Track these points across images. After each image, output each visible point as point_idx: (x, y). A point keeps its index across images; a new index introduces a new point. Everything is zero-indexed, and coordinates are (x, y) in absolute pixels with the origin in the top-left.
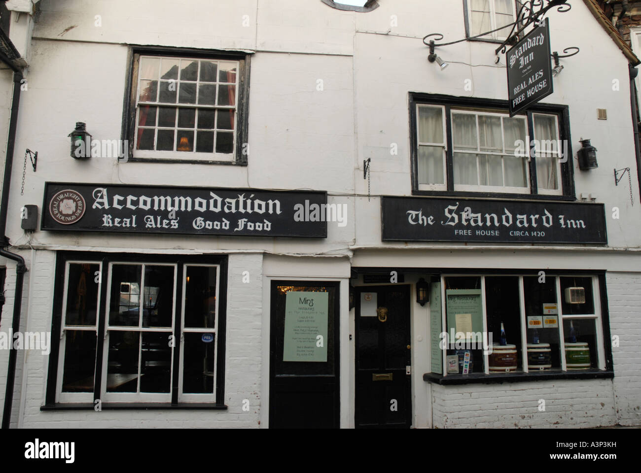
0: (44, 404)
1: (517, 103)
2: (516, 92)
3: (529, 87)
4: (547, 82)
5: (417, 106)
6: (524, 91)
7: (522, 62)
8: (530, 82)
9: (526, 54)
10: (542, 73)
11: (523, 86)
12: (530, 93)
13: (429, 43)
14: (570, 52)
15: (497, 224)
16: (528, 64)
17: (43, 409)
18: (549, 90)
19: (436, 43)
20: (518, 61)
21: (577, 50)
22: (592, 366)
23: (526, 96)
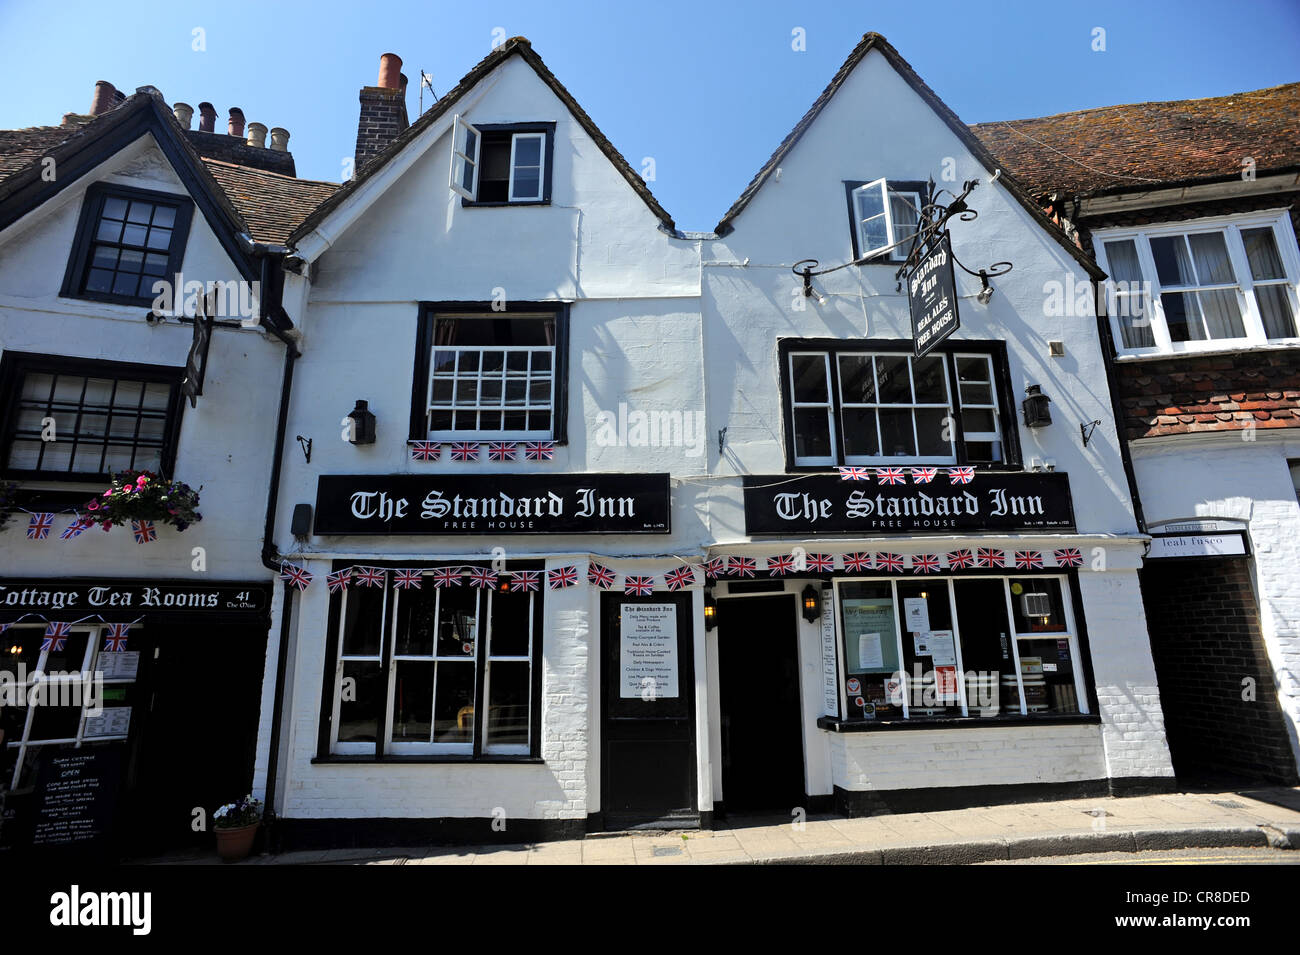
0: (315, 755)
1: (923, 343)
2: (920, 329)
3: (934, 322)
4: (953, 314)
5: (791, 355)
6: (929, 327)
7: (924, 289)
8: (935, 314)
9: (928, 277)
10: (946, 302)
11: (927, 320)
12: (935, 329)
13: (803, 271)
14: (1000, 269)
15: (916, 513)
16: (931, 292)
17: (314, 761)
18: (956, 322)
19: (812, 271)
20: (920, 287)
21: (1009, 266)
22: (1050, 708)
23: (931, 333)
